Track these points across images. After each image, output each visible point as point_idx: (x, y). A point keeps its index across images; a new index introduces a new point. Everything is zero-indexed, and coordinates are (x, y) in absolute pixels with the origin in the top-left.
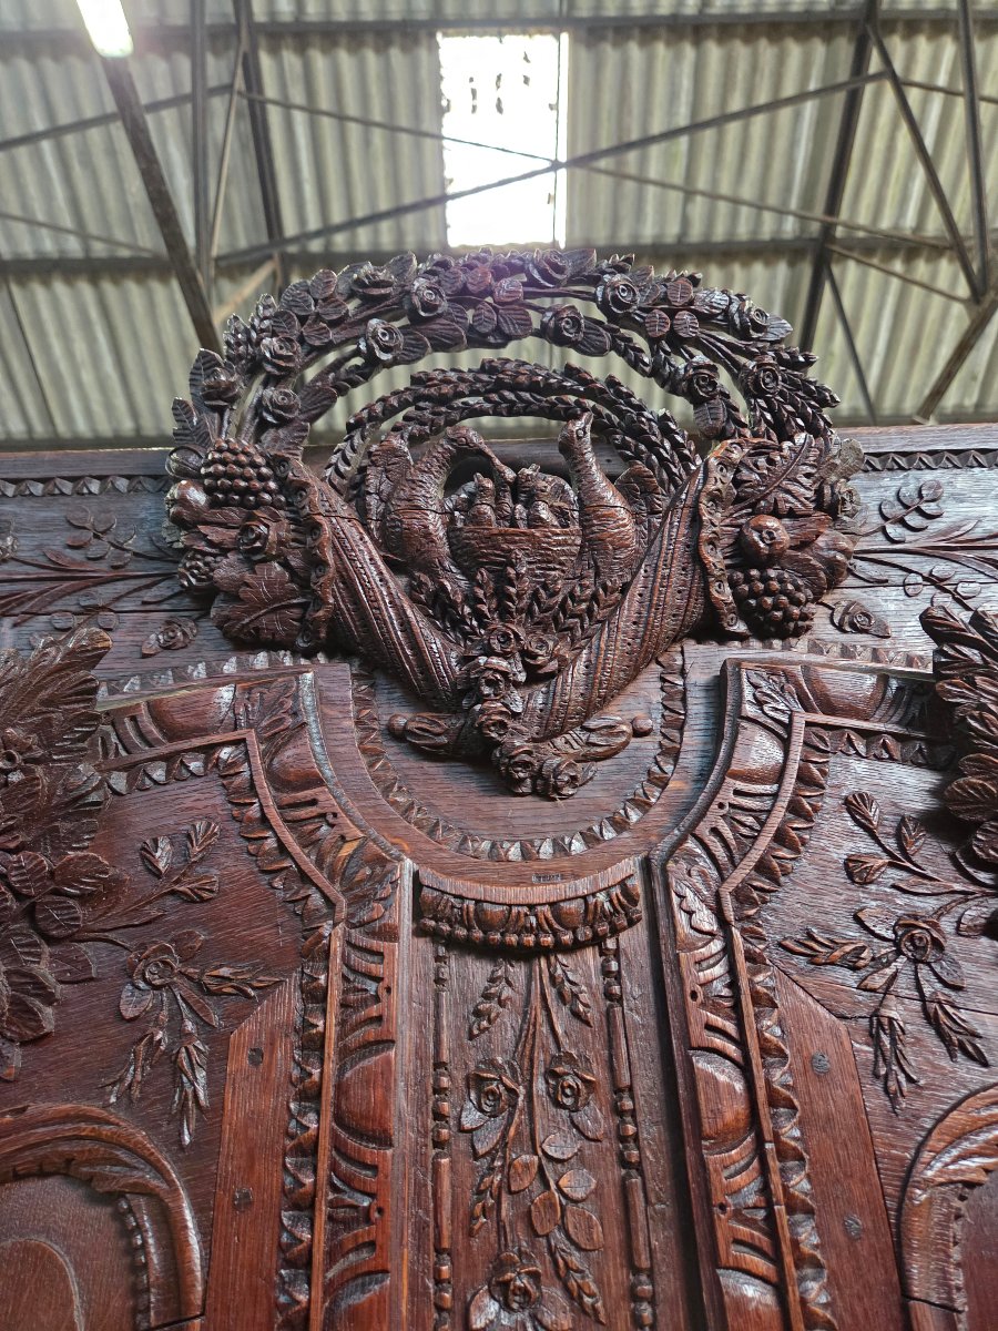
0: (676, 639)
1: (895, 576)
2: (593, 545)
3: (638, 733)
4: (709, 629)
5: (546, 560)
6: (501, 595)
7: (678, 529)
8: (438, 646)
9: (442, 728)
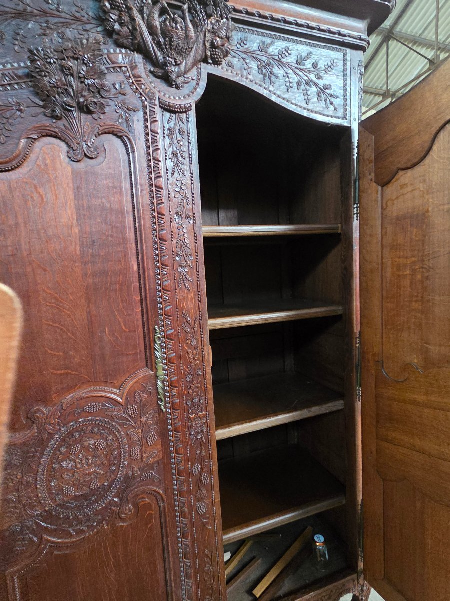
0: (200, 61)
1: (237, 56)
2: (187, 36)
3: (193, 79)
4: (205, 60)
5: (179, 38)
6: (171, 44)
7: (202, 36)
8: (159, 53)
9: (160, 72)
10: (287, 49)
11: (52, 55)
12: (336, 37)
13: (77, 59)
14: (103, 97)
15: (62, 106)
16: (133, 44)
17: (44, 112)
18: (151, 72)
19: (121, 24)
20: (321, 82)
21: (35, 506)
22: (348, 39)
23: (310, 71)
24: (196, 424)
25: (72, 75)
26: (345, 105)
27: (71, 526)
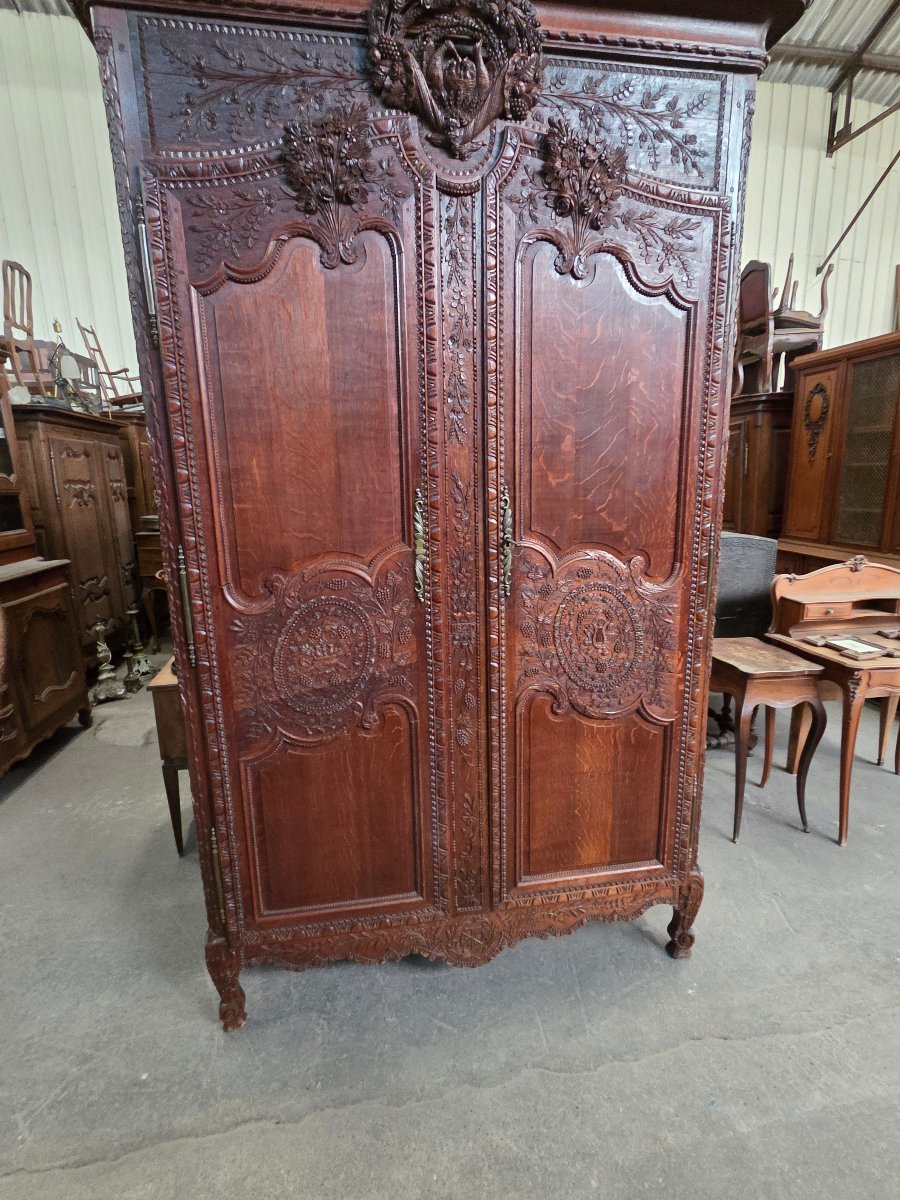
0: (495, 118)
1: (549, 103)
2: (479, 86)
3: (484, 145)
4: (503, 116)
5: (468, 89)
6: (456, 100)
7: (498, 84)
8: (439, 113)
9: (439, 138)
10: (627, 85)
11: (310, 133)
12: (710, 58)
13: (339, 134)
14: (366, 181)
15: (318, 197)
16: (406, 102)
17: (297, 206)
18: (427, 138)
19: (393, 79)
20: (679, 133)
21: (271, 692)
22: (729, 60)
23: (661, 117)
24: (462, 627)
25: (332, 156)
26: (717, 167)
27: (308, 723)
